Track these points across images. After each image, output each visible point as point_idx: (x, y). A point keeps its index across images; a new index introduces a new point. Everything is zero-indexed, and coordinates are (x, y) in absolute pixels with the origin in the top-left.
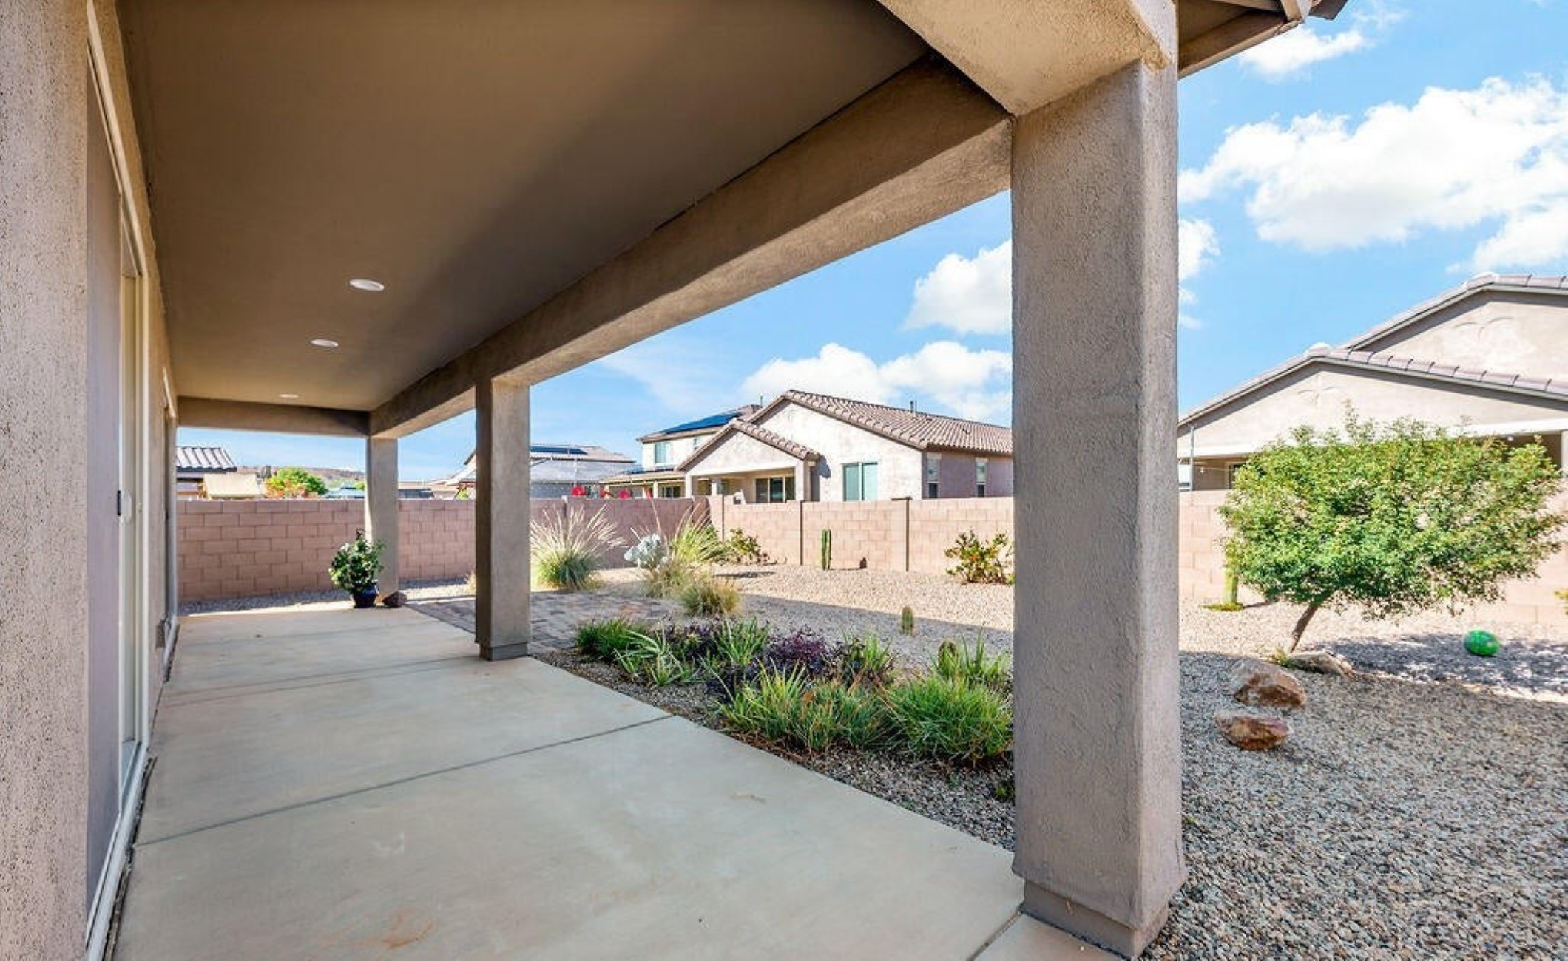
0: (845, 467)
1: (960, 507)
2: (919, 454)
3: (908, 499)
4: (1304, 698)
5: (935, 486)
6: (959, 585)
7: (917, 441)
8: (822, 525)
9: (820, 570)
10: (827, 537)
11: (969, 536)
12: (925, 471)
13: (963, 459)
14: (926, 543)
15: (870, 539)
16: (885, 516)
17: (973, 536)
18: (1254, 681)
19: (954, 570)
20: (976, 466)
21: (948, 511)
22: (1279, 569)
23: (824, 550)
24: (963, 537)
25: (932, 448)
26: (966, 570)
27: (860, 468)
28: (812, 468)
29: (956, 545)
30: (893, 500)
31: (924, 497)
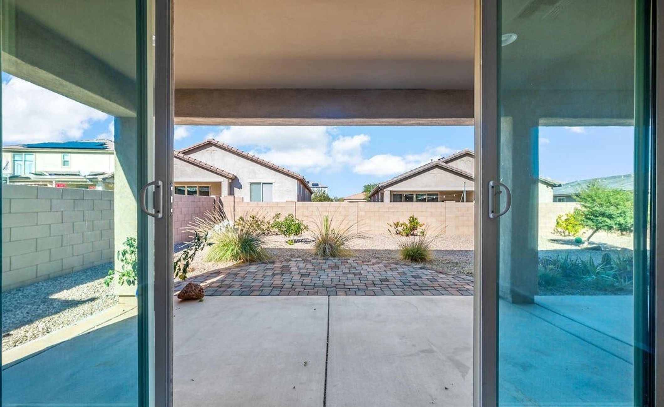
0: (251, 184)
2: (296, 181)
27: (261, 185)
28: (230, 183)
31: (298, 201)
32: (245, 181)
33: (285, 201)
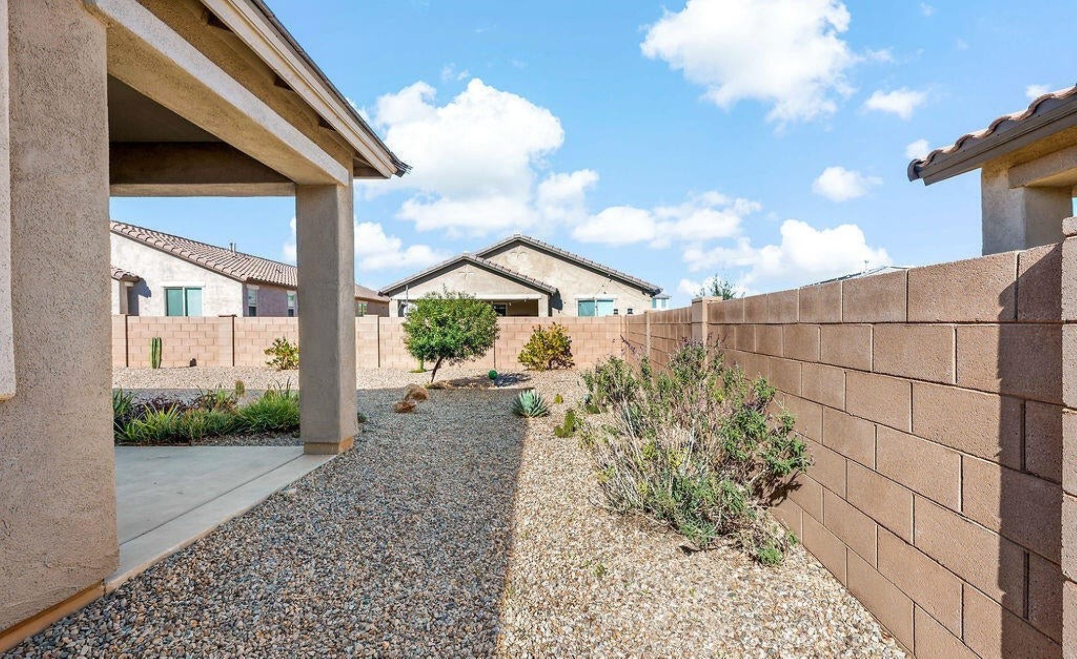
0: (167, 289)
1: (275, 323)
2: (240, 285)
3: (234, 316)
4: (427, 396)
5: (254, 308)
6: (275, 371)
7: (239, 275)
8: (150, 335)
9: (151, 369)
10: (157, 344)
11: (282, 341)
12: (246, 297)
13: (277, 291)
14: (249, 346)
15: (198, 344)
16: (214, 328)
17: (285, 340)
18: (411, 392)
19: (272, 362)
20: (287, 296)
21: (266, 325)
22: (421, 347)
23: (154, 354)
24: (278, 341)
25: (251, 281)
26: (280, 362)
27: (184, 291)
28: (128, 288)
29: (273, 346)
30: (220, 316)
31: (244, 315)
32: (156, 284)
33: (216, 315)
